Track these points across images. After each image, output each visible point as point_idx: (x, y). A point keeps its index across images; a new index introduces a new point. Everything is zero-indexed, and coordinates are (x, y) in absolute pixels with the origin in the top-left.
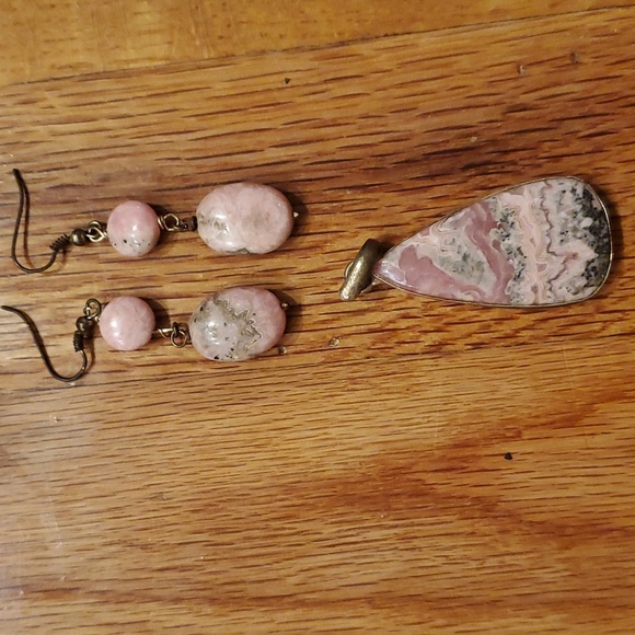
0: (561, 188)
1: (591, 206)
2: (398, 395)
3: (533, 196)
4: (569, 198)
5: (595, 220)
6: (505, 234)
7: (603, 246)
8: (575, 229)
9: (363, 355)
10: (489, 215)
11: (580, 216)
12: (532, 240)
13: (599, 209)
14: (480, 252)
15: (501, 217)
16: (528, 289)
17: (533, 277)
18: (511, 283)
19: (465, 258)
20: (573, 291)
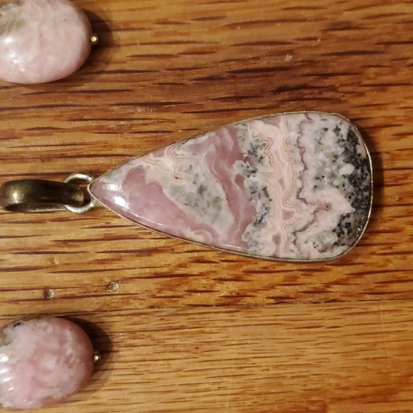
0: (324, 125)
1: (355, 151)
2: (186, 355)
3: (289, 129)
4: (330, 139)
5: (357, 168)
6: (251, 169)
7: (362, 201)
8: (333, 176)
9: (147, 303)
10: (236, 144)
11: (340, 160)
12: (281, 182)
13: (364, 156)
14: (219, 187)
15: (249, 148)
16: (269, 238)
17: (276, 224)
18: (250, 228)
19: (201, 190)
20: (320, 248)
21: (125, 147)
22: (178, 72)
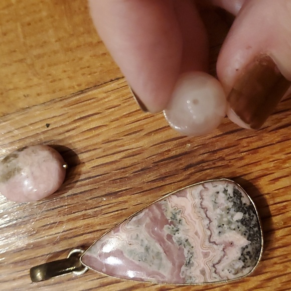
0: (216, 190)
1: (241, 202)
3: (194, 198)
4: (222, 198)
5: (245, 213)
6: (175, 229)
7: (254, 235)
8: (229, 223)
10: (162, 214)
11: (232, 211)
12: (196, 233)
13: (248, 204)
14: (158, 245)
15: (171, 215)
16: (198, 273)
17: (200, 263)
18: (183, 268)
19: (147, 249)
20: (233, 272)
21: (100, 224)
22: (122, 170)
